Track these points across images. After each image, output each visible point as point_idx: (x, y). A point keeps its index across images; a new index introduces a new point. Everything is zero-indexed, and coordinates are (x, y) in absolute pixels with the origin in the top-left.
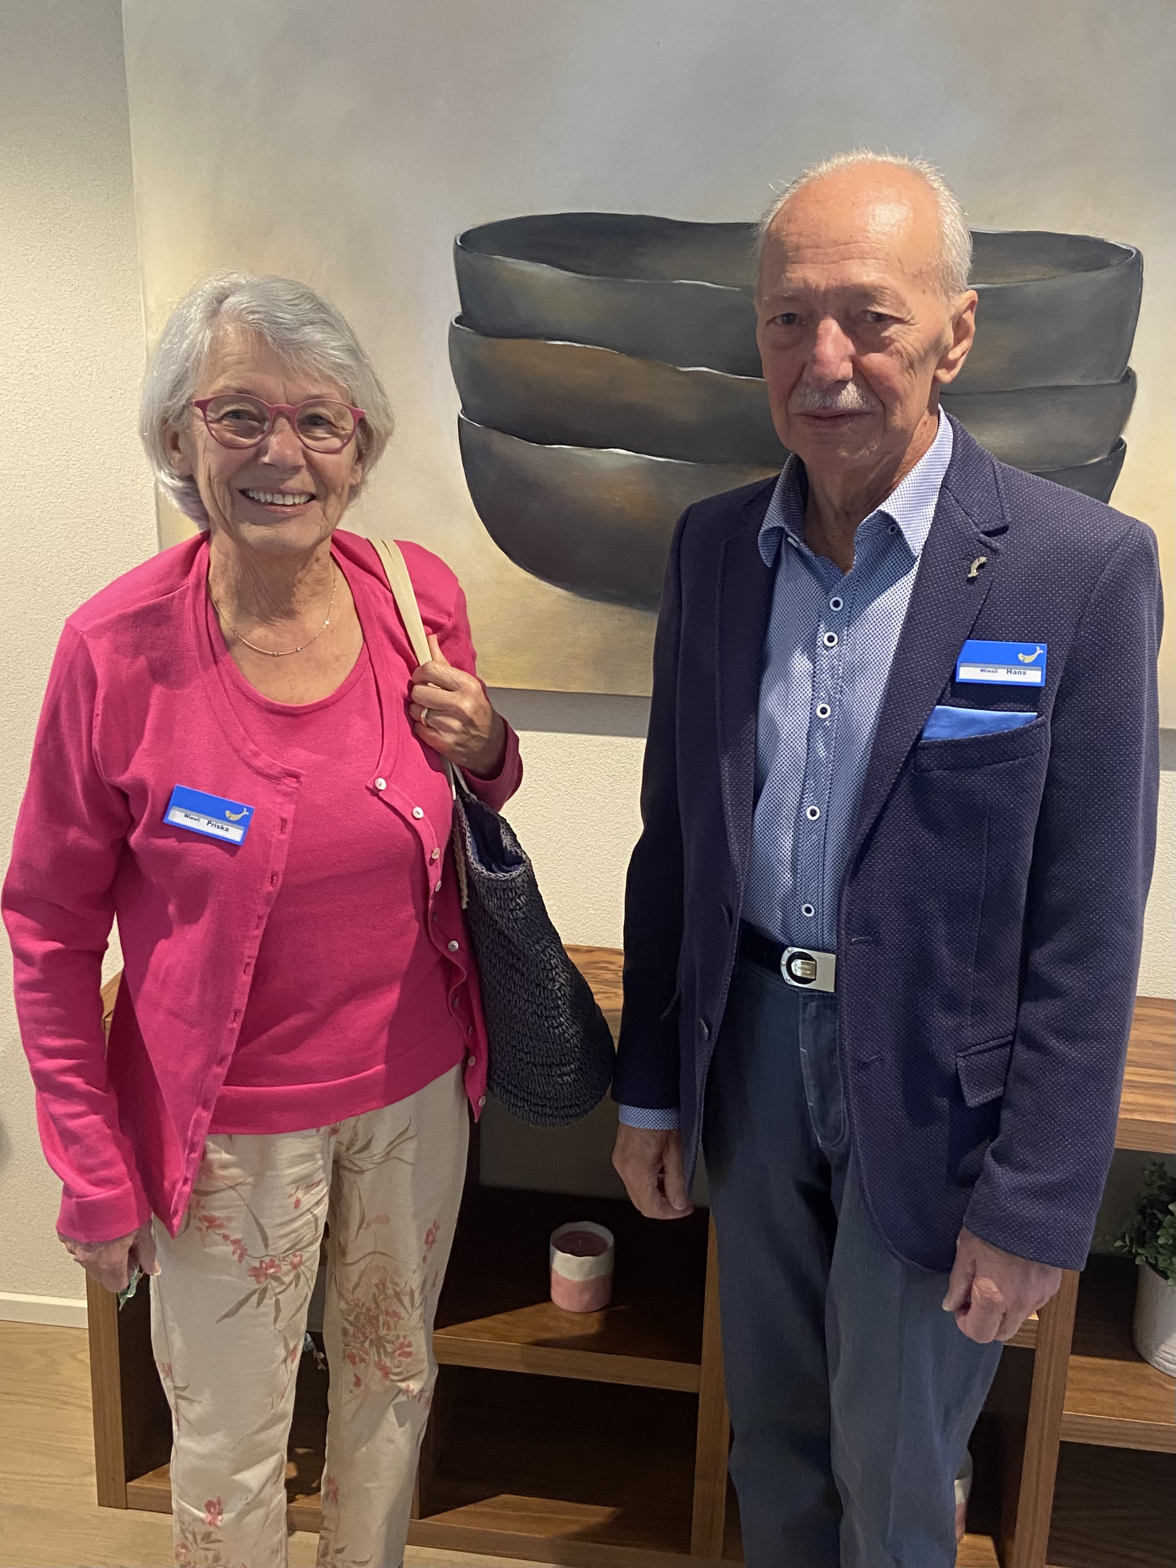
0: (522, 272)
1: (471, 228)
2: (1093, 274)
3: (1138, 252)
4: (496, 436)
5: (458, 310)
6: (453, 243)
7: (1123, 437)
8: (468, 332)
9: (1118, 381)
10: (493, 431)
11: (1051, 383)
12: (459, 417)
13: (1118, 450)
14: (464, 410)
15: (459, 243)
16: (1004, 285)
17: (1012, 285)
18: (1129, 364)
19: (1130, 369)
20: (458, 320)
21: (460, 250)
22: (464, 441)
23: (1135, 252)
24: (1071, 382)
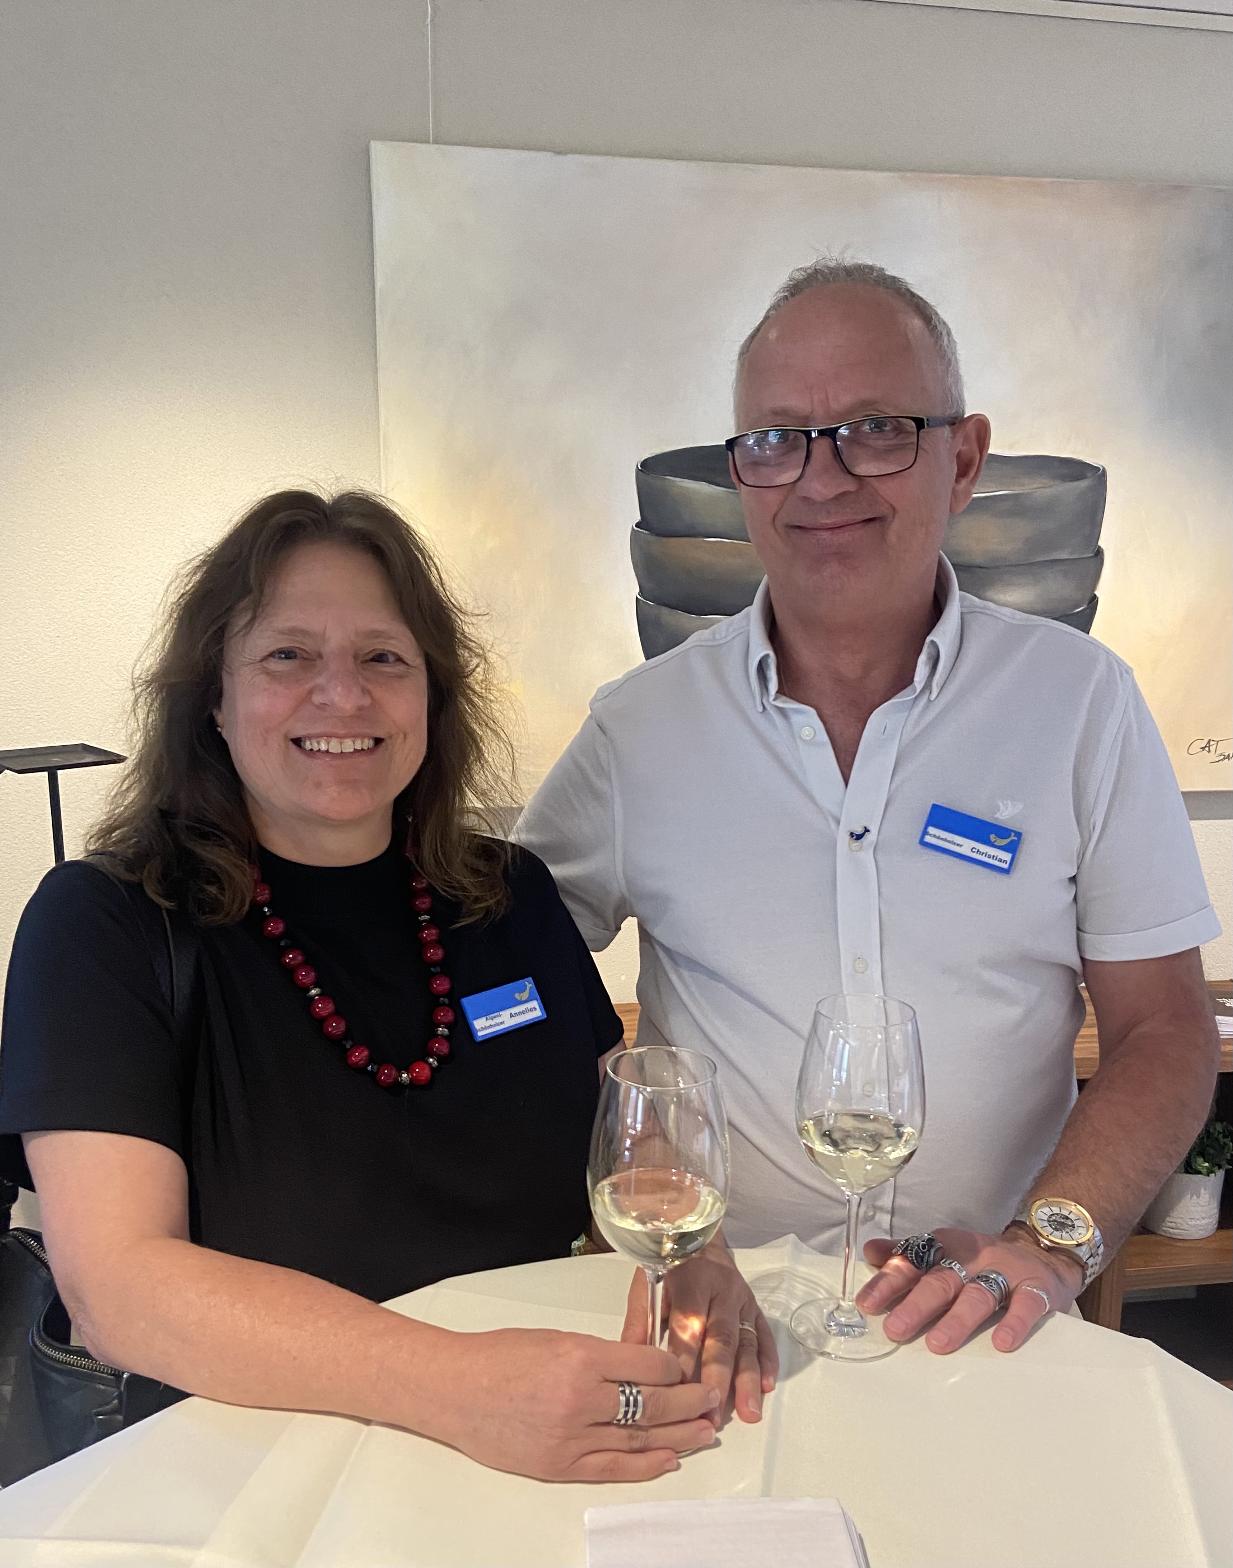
0: (687, 488)
1: (650, 456)
2: (1076, 484)
3: (1104, 469)
4: (665, 611)
5: (638, 518)
6: (635, 467)
7: (1096, 593)
8: (645, 534)
9: (1092, 555)
10: (663, 608)
11: (1052, 558)
12: (637, 598)
13: (1093, 601)
14: (641, 592)
15: (640, 468)
16: (1021, 492)
17: (1025, 492)
18: (1100, 544)
19: (1100, 547)
20: (638, 525)
21: (640, 472)
22: (640, 616)
23: (1101, 468)
24: (1064, 556)
